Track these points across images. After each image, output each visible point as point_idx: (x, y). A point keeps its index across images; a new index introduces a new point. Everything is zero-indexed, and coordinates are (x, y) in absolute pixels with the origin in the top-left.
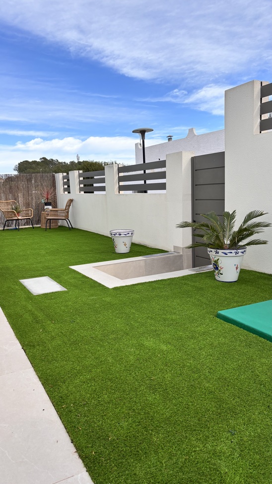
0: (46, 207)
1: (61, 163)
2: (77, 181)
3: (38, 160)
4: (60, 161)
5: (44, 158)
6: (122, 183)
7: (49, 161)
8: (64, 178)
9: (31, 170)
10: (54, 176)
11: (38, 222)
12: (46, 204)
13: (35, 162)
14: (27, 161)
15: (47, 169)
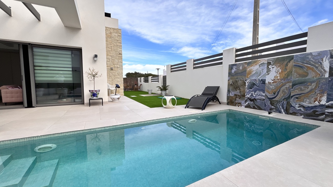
0: (135, 86)
1: (142, 74)
2: (143, 80)
3: (134, 72)
4: (141, 73)
5: (135, 72)
6: (152, 80)
7: (137, 73)
8: (140, 79)
9: (131, 76)
10: (137, 78)
11: (133, 90)
12: (135, 85)
13: (132, 73)
14: (129, 73)
15: (136, 76)
